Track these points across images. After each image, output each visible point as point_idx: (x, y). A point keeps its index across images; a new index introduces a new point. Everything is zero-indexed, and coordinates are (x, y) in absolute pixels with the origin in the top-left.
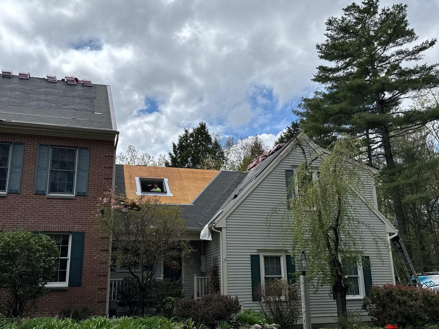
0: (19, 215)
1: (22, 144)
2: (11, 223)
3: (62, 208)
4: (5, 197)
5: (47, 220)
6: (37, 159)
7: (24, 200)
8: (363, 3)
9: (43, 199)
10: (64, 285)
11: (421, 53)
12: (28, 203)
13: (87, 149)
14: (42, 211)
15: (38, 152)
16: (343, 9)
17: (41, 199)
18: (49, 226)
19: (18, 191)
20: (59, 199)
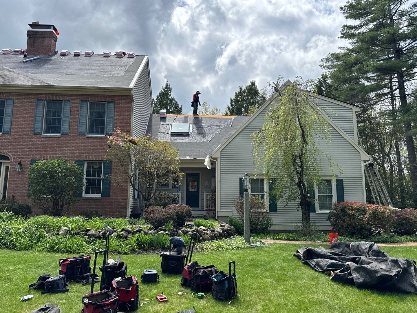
0: (68, 149)
1: (69, 101)
2: (64, 155)
3: (97, 144)
4: (59, 137)
5: (86, 152)
6: (79, 111)
7: (72, 139)
9: (84, 138)
10: (99, 196)
12: (74, 141)
13: (112, 102)
14: (83, 147)
15: (80, 106)
17: (83, 138)
18: (88, 157)
19: (67, 133)
20: (95, 138)
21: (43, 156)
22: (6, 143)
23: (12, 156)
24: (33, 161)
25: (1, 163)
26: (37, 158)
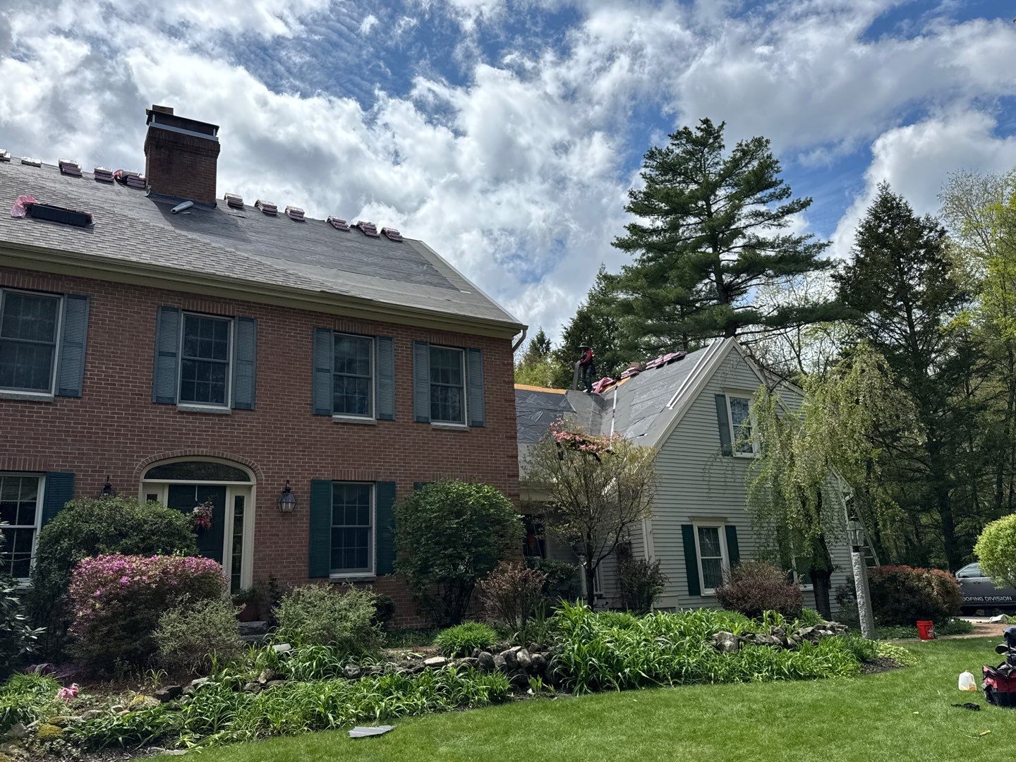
0: (396, 456)
1: (390, 339)
2: (387, 470)
3: (454, 445)
4: (372, 426)
5: (435, 464)
6: (414, 365)
7: (401, 432)
8: (698, 129)
9: (428, 430)
11: (787, 218)
12: (407, 436)
13: (479, 351)
14: (427, 450)
15: (414, 353)
16: (670, 136)
17: (425, 430)
18: (440, 474)
19: (391, 416)
20: (450, 431)
21: (341, 471)
22: (243, 433)
23: (262, 469)
24: (315, 483)
25: (224, 488)
26: (326, 475)
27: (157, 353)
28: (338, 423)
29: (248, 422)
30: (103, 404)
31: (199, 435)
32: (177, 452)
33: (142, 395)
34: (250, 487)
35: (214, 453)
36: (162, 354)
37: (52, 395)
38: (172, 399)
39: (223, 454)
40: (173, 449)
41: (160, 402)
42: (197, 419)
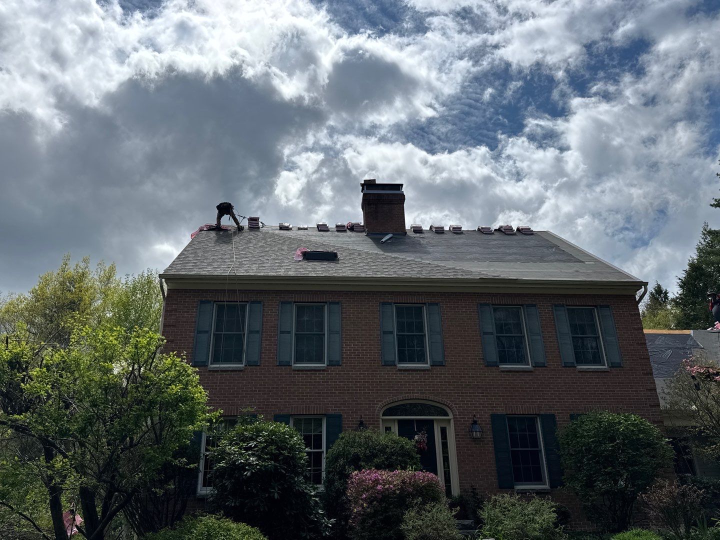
21: (511, 407)
22: (440, 382)
23: (456, 407)
24: (494, 417)
25: (432, 421)
26: (501, 411)
27: (382, 333)
28: (503, 371)
29: (442, 374)
30: (353, 368)
31: (413, 385)
32: (400, 397)
33: (375, 361)
34: (449, 420)
35: (423, 397)
36: (385, 333)
37: (325, 365)
38: (394, 361)
39: (429, 397)
40: (398, 395)
41: (387, 364)
42: (409, 374)
